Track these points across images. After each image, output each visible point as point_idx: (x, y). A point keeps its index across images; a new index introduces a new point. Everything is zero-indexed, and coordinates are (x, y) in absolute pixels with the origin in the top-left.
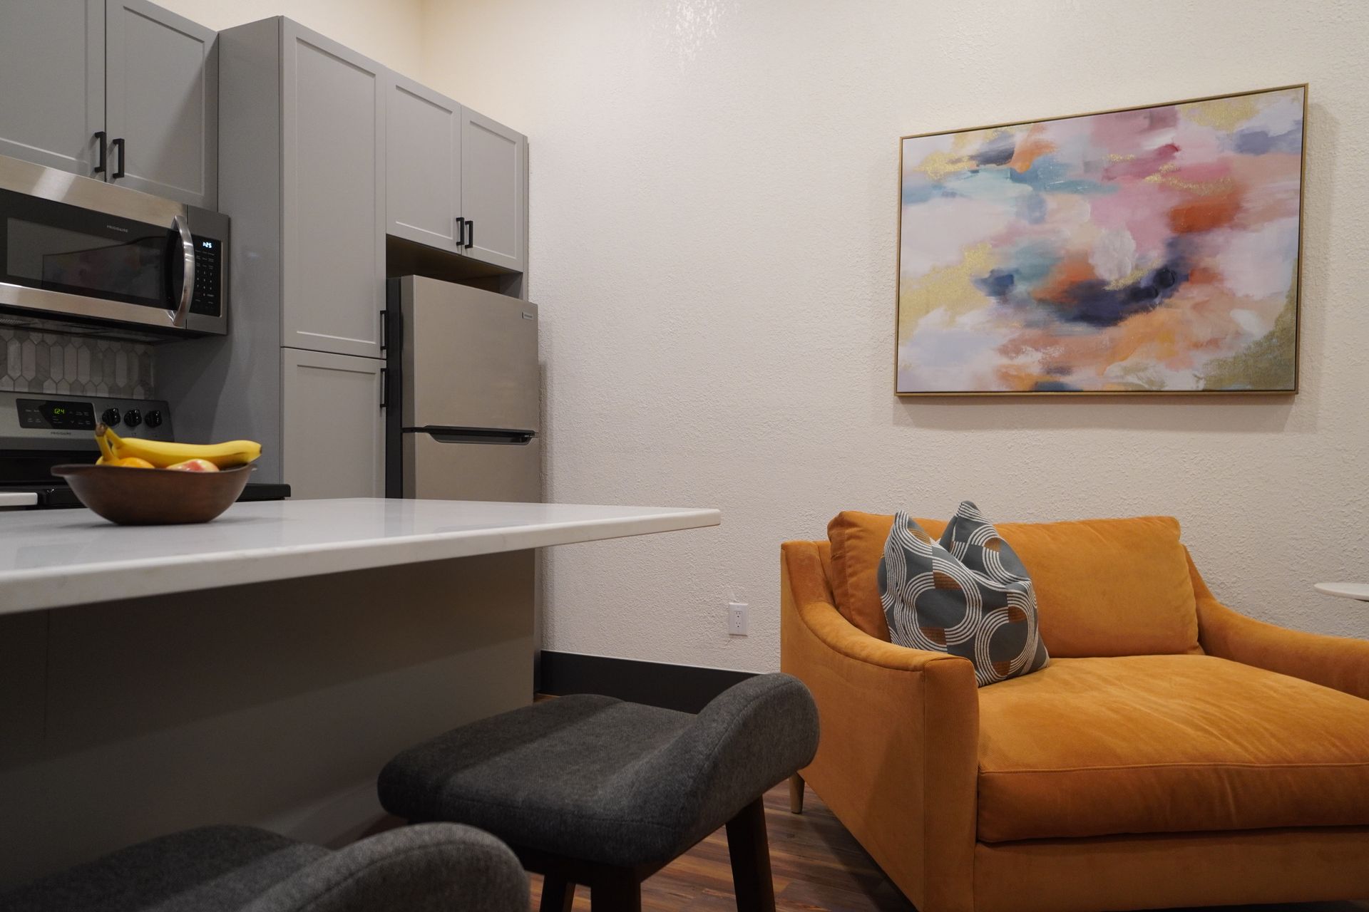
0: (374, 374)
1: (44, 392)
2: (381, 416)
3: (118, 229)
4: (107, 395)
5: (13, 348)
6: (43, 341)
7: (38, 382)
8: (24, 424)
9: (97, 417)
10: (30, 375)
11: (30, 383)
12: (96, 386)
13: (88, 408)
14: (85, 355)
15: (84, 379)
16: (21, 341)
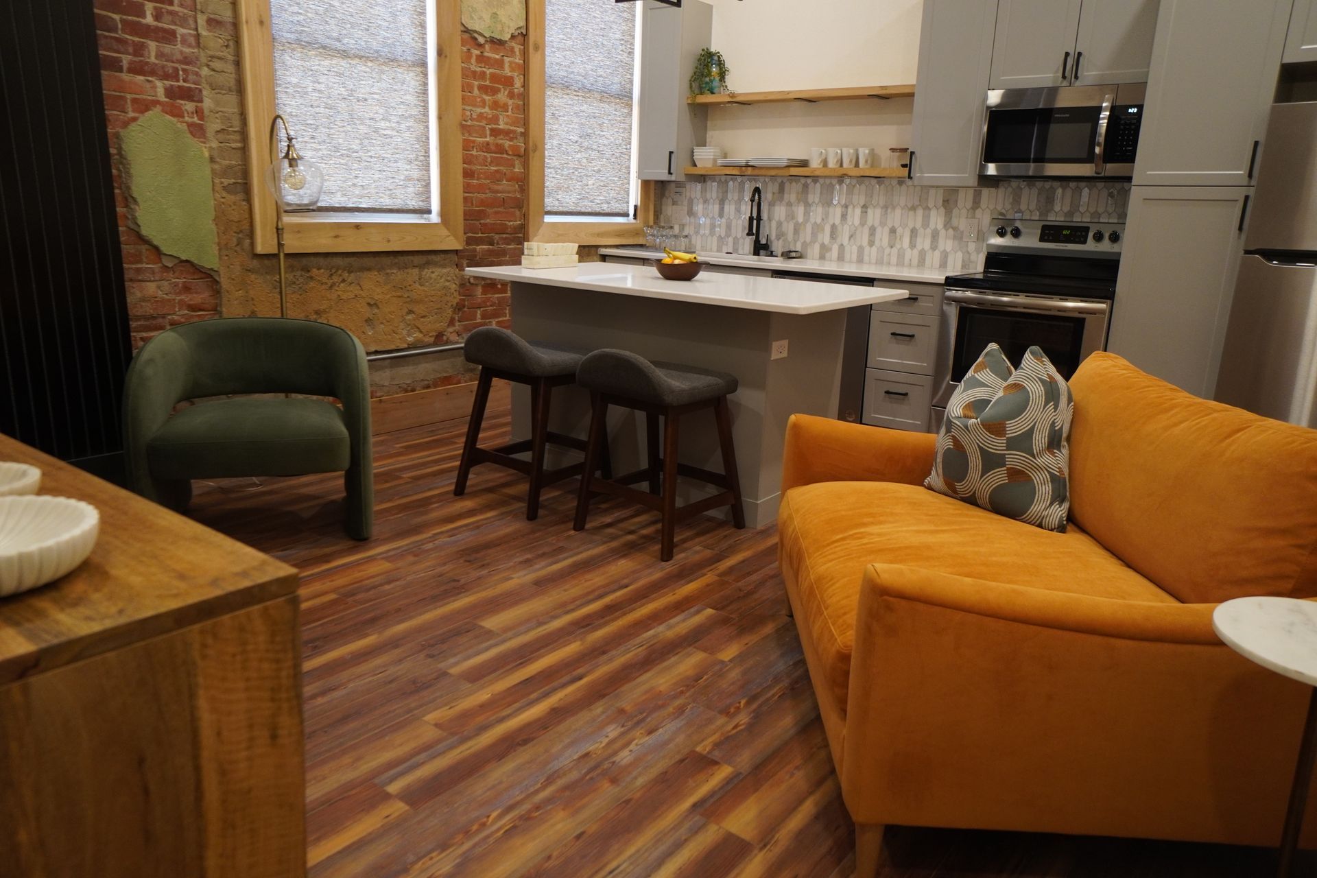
0: (1237, 200)
1: (1074, 220)
2: (1239, 238)
3: (1062, 116)
4: (1116, 221)
5: (1060, 191)
6: (1077, 187)
7: (1070, 214)
8: (1042, 240)
9: (1091, 235)
10: (1066, 209)
11: (1066, 215)
12: (1110, 214)
13: (1087, 229)
14: (1105, 193)
15: (1101, 210)
16: (1064, 189)
